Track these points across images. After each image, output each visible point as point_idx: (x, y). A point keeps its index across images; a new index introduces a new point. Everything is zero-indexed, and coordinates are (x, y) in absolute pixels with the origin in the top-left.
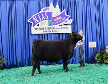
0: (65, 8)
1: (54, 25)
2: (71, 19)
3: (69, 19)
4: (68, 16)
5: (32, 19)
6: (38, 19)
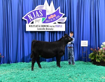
0: (60, 6)
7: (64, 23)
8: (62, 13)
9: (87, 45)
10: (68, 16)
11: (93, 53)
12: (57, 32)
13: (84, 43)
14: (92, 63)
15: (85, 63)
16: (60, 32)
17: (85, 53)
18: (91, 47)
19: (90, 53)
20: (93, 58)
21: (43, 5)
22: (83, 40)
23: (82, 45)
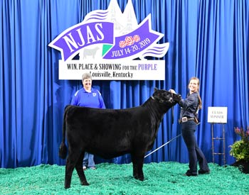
0: (150, 12)
3: (161, 42)
7: (161, 59)
8: (157, 31)
9: (224, 120)
10: (173, 40)
11: (242, 142)
12: (142, 83)
13: (218, 115)
14: (239, 169)
15: (220, 168)
16: (150, 82)
17: (218, 142)
18: (235, 124)
19: (235, 141)
20: (241, 157)
21: (107, 9)
22: (213, 106)
23: (210, 120)
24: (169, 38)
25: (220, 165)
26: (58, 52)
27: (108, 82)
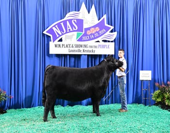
0: (106, 13)
1: (86, 40)
2: (115, 31)
3: (112, 31)
4: (110, 26)
5: (51, 29)
6: (61, 30)
7: (112, 42)
9: (150, 78)
10: (119, 31)
11: (160, 91)
12: (100, 56)
13: (146, 75)
14: (159, 107)
16: (105, 55)
17: (145, 91)
19: (154, 92)
20: (159, 100)
21: (79, 11)
22: (142, 70)
23: (141, 78)
24: (116, 29)
25: (146, 105)
26: (49, 37)
27: (80, 55)
